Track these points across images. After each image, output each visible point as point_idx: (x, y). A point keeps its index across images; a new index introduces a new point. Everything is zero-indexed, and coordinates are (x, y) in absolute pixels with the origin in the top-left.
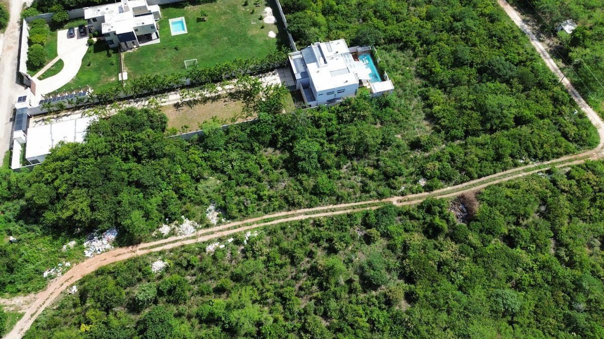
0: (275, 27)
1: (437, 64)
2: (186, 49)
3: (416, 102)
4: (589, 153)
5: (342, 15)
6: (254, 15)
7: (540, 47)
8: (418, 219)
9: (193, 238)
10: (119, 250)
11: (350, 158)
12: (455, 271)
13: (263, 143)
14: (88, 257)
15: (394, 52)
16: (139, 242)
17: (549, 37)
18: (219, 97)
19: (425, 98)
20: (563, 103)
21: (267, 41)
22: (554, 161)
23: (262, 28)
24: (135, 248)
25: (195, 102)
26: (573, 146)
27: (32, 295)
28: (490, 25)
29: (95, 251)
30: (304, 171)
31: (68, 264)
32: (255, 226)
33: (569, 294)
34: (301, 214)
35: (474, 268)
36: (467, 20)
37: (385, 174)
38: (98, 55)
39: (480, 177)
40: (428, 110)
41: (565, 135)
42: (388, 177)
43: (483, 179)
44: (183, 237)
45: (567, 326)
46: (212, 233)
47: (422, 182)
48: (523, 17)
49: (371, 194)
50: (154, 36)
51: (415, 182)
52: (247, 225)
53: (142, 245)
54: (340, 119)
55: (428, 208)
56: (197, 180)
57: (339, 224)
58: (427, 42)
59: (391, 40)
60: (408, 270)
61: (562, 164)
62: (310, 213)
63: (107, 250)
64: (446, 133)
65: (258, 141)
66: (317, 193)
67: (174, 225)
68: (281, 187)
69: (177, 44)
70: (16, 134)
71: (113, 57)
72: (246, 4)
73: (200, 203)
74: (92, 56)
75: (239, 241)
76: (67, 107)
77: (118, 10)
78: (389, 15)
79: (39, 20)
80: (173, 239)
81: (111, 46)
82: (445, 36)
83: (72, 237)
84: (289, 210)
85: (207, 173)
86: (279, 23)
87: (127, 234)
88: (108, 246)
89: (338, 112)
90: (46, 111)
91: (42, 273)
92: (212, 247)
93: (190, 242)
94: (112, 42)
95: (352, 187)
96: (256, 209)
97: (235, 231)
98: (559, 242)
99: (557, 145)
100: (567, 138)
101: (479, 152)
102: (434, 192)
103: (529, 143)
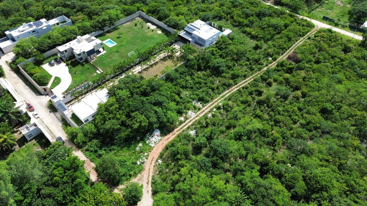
0: (158, 29)
1: (240, 18)
2: (122, 50)
3: (242, 35)
4: (314, 29)
6: (144, 28)
7: (269, 4)
8: (281, 70)
9: (197, 116)
10: (166, 137)
11: (236, 61)
13: (195, 69)
14: (154, 147)
15: (218, 21)
16: (173, 130)
18: (157, 62)
20: (294, 16)
21: (160, 35)
22: (308, 34)
23: (153, 31)
24: (173, 133)
25: (147, 68)
26: (308, 28)
27: (139, 175)
29: (155, 143)
30: (223, 72)
31: (146, 154)
32: (220, 101)
34: (235, 88)
35: (316, 74)
38: (76, 68)
39: (289, 49)
41: (303, 25)
42: (257, 61)
44: (192, 118)
46: (204, 111)
47: (270, 59)
50: (101, 50)
51: (268, 60)
52: (216, 102)
53: (176, 130)
55: (281, 65)
56: (179, 94)
57: (254, 84)
58: (228, 14)
60: (294, 86)
61: (311, 35)
62: (238, 86)
63: (161, 140)
64: (264, 40)
65: (193, 69)
66: (235, 77)
67: (184, 115)
68: (217, 83)
69: (116, 50)
70: (66, 113)
71: (87, 66)
72: (136, 25)
73: (189, 102)
74: (74, 69)
75: (219, 108)
76: (83, 92)
77: (77, 43)
78: (205, 9)
79: (28, 63)
80: (188, 121)
81: (81, 62)
82: (234, 9)
83: (138, 142)
84: (228, 89)
85: (181, 90)
86: (159, 27)
87: (165, 129)
88: (160, 138)
89: (217, 47)
90: (73, 97)
91: (136, 163)
92: (210, 115)
93: (197, 118)
94: (81, 59)
95: (246, 71)
96: (215, 94)
97: (213, 106)
98: (332, 57)
99: (304, 29)
100: (305, 26)
101: (282, 40)
102: (277, 60)
103: (296, 31)
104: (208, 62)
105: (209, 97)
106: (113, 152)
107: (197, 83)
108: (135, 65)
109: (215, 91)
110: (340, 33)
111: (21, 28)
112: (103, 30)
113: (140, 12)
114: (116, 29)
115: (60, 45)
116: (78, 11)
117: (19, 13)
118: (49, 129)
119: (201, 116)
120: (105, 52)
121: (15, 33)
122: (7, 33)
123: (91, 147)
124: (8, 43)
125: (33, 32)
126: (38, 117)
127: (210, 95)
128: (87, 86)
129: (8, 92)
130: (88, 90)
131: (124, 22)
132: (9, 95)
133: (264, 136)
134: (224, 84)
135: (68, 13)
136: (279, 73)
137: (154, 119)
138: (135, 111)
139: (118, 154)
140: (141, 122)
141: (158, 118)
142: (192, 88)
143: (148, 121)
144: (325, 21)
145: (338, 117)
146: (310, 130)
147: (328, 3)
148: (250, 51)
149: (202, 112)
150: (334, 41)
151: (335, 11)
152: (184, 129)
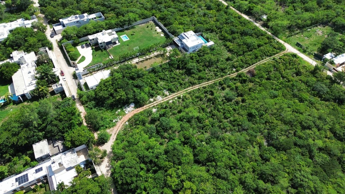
0: (162, 33)
1: (226, 34)
2: (132, 44)
3: (223, 47)
4: (284, 52)
5: (186, 24)
6: (153, 30)
7: (258, 25)
8: (237, 80)
9: (162, 100)
10: (137, 109)
11: (207, 67)
12: (255, 90)
13: (175, 68)
14: (127, 114)
15: (209, 33)
16: (144, 106)
17: (259, 21)
18: (151, 58)
19: (225, 45)
20: (271, 39)
21: (162, 37)
22: (274, 56)
23: (158, 33)
24: (143, 108)
25: (143, 61)
26: (278, 51)
27: (112, 128)
29: (129, 111)
30: (193, 73)
31: (120, 117)
32: (182, 93)
33: (291, 88)
34: (197, 87)
35: (260, 88)
36: (231, 19)
37: (221, 69)
38: (97, 52)
39: (252, 65)
40: (228, 49)
41: (274, 48)
42: (223, 70)
43: (254, 65)
44: (159, 101)
45: (293, 96)
46: (169, 98)
47: (234, 70)
48: (249, 17)
49: (219, 76)
50: (117, 42)
51: (232, 70)
52: (180, 93)
53: (145, 106)
54: (199, 56)
55: (240, 76)
56: (156, 83)
57: (212, 86)
58: (219, 28)
59: (207, 30)
60: (240, 93)
61: (277, 56)
62: (200, 86)
63: (133, 110)
64: (237, 54)
65: (173, 67)
66: (200, 79)
67: (154, 98)
68: (187, 80)
69: (127, 44)
70: (81, 81)
71: (104, 52)
72: (148, 27)
73: (161, 90)
74: (96, 53)
75: (179, 98)
76: (96, 70)
77: (102, 35)
78: (203, 22)
79: (68, 44)
80: (156, 102)
81: (101, 48)
82: (225, 25)
83: (118, 109)
84: (192, 86)
85: (159, 80)
86: (163, 31)
87: (138, 104)
88: (133, 109)
89: (198, 54)
90: (88, 72)
91: (112, 121)
92: (171, 101)
93: (162, 102)
94: (102, 46)
95: (212, 76)
96: (181, 88)
97: (176, 96)
98: (283, 77)
99: (273, 51)
100: (276, 49)
101: (250, 57)
102: (239, 72)
103: (265, 52)
104: (186, 64)
105: (176, 89)
106: (101, 111)
107: (172, 78)
108: (136, 57)
109: (182, 86)
110: (303, 59)
111: (70, 19)
112: (123, 27)
113: (154, 17)
114: (133, 27)
115: (90, 34)
116: (111, 10)
117: (73, 6)
118: (69, 89)
119: (165, 100)
120: (119, 44)
121: (65, 21)
122: (61, 20)
123: (90, 105)
124: (60, 27)
125: (77, 22)
126: (65, 80)
127: (177, 88)
128: (99, 66)
129: (52, 61)
130: (100, 68)
131: (140, 23)
132: (52, 63)
133: (200, 122)
134: (191, 83)
135: (104, 11)
136: (235, 82)
137: (131, 96)
138: (121, 88)
139: (105, 113)
140: (121, 96)
141: (135, 96)
142: (167, 80)
143: (126, 96)
144: (296, 47)
145: (258, 121)
146: (234, 126)
147: (309, 31)
148: (222, 61)
149: (167, 98)
150: (292, 65)
151: (312, 39)
152: (150, 106)
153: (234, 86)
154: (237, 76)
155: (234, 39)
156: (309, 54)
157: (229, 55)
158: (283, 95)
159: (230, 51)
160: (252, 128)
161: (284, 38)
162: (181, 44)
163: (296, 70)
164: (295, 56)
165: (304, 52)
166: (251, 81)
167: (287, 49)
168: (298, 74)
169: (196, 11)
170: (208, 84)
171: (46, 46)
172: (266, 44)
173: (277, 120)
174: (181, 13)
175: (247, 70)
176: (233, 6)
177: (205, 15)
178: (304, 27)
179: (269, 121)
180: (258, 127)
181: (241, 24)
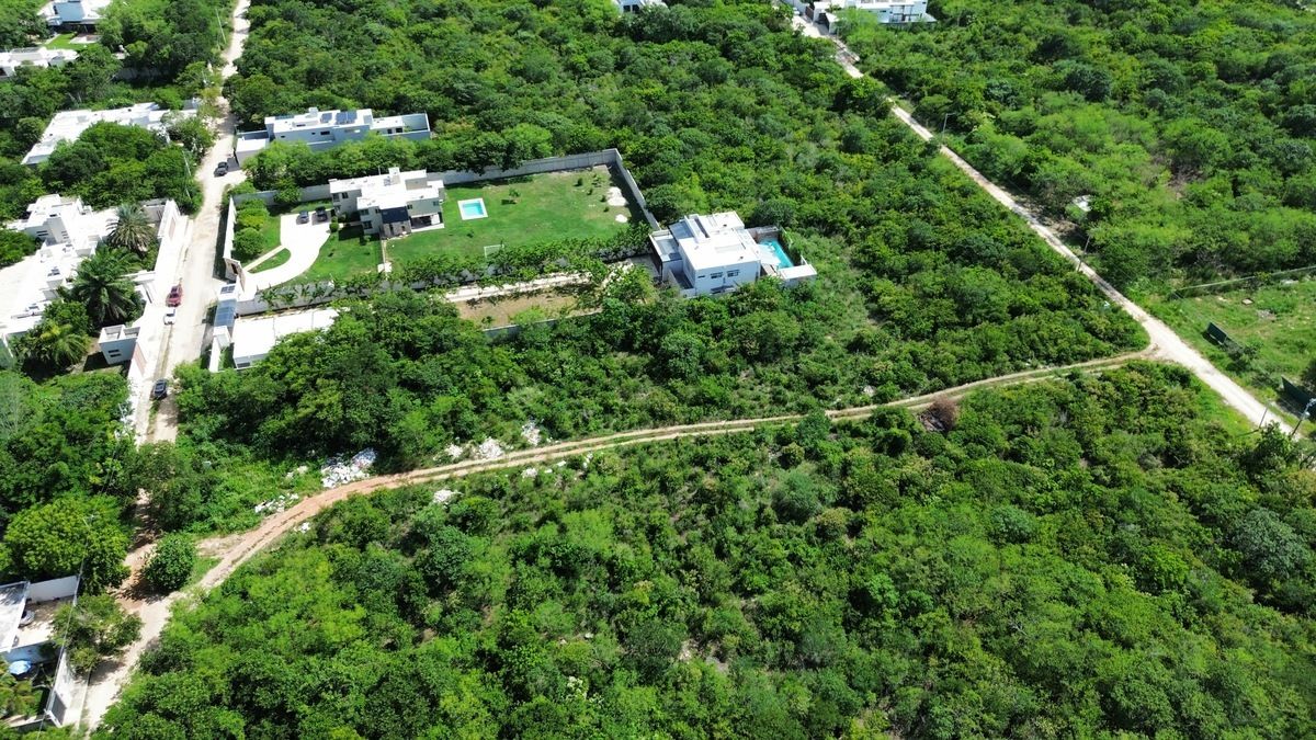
0: (626, 210)
1: (884, 246)
2: (487, 234)
3: (853, 296)
4: (1133, 356)
5: (731, 192)
6: (593, 196)
7: (1043, 232)
8: (865, 435)
9: (499, 462)
10: (378, 480)
11: (751, 360)
12: (928, 492)
13: (611, 341)
14: (327, 488)
15: (815, 237)
16: (413, 467)
17: (1058, 220)
18: (538, 292)
19: (866, 290)
20: (1083, 291)
21: (614, 226)
22: (1078, 365)
23: (606, 210)
24: (404, 476)
25: (501, 298)
26: (1107, 345)
27: (235, 536)
28: (962, 200)
29: (339, 480)
30: (678, 374)
31: (295, 496)
32: (598, 447)
33: (1113, 516)
34: (675, 432)
35: (958, 486)
36: (925, 193)
37: (808, 379)
38: (345, 243)
39: (961, 383)
40: (873, 306)
41: (1090, 330)
42: (814, 383)
43: (966, 386)
44: (484, 461)
45: (1114, 555)
46: (532, 456)
47: (869, 391)
48: (1017, 197)
49: (789, 405)
50: (435, 219)
51: (858, 391)
52: (588, 446)
53: (416, 472)
54: (733, 311)
55: (881, 421)
56: (505, 388)
57: (737, 442)
58: (866, 223)
59: (810, 222)
60: (851, 493)
61: (1090, 370)
62: (690, 430)
63: (361, 479)
64: (903, 331)
65: (603, 337)
66: (701, 401)
67: (468, 445)
68: (641, 398)
69: (471, 232)
70: (218, 331)
71: (370, 246)
72: (580, 183)
73: (512, 417)
74: (336, 244)
75: (574, 464)
76: (296, 302)
77: (380, 183)
79: (255, 200)
80: (467, 463)
81: (365, 231)
82: (894, 214)
83: (303, 461)
84: (656, 427)
85: (521, 379)
86: (632, 204)
87: (391, 457)
88: (360, 474)
89: (729, 303)
91: (253, 506)
92: (531, 472)
93: (494, 467)
94: (367, 223)
95: (757, 399)
96: (602, 426)
97: (566, 454)
98: (1093, 461)
99: (1079, 342)
100: (1094, 334)
101: (958, 349)
102: (890, 404)
103: (1034, 336)
104: (662, 332)
105: (576, 426)
106: (232, 459)
107: (581, 379)
108: (476, 282)
109: (610, 416)
110: (1221, 399)
111: (300, 119)
112: (482, 172)
113: (615, 153)
114: (521, 179)
115: (342, 177)
116: (469, 113)
117: (343, 85)
118: (166, 356)
119: (511, 464)
120: (442, 226)
121: (279, 125)
122: (268, 120)
123: (200, 428)
124: (257, 145)
125: (323, 133)
126: (171, 323)
127: (586, 422)
129: (158, 248)
130: (318, 300)
131: (556, 166)
133: (613, 585)
134: (652, 412)
135: (441, 110)
136: (851, 441)
137: (362, 416)
138: (333, 377)
140: (320, 407)
141: (380, 419)
142: (557, 385)
144: (1204, 343)
145: (888, 636)
146: (766, 634)
147: (1287, 289)
148: (828, 348)
149: (524, 457)
150: (1155, 415)
151: (1291, 323)
152: (436, 478)
153: (835, 460)
154: (871, 420)
155: (914, 268)
156: (1260, 383)
157: (871, 329)
158: (1059, 540)
159: (880, 314)
160: (850, 662)
161: (1154, 300)
162: (671, 255)
163: (1167, 438)
164: (1183, 378)
165: (1236, 367)
166: (925, 452)
167: (1151, 347)
168: (1174, 456)
169: (790, 150)
170: (724, 431)
171: (170, 197)
172: (1053, 307)
173: (985, 647)
174: (729, 150)
175: (927, 401)
176: (961, 150)
177: (821, 167)
178: (1264, 265)
179: (945, 650)
180: (877, 665)
181: (963, 218)
